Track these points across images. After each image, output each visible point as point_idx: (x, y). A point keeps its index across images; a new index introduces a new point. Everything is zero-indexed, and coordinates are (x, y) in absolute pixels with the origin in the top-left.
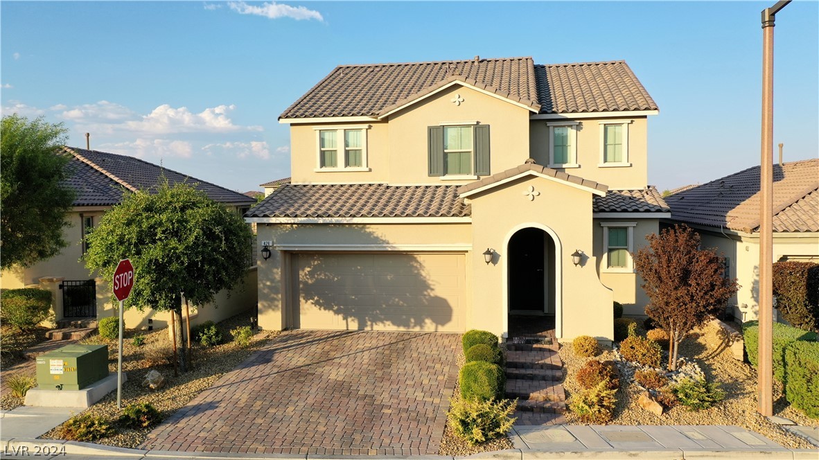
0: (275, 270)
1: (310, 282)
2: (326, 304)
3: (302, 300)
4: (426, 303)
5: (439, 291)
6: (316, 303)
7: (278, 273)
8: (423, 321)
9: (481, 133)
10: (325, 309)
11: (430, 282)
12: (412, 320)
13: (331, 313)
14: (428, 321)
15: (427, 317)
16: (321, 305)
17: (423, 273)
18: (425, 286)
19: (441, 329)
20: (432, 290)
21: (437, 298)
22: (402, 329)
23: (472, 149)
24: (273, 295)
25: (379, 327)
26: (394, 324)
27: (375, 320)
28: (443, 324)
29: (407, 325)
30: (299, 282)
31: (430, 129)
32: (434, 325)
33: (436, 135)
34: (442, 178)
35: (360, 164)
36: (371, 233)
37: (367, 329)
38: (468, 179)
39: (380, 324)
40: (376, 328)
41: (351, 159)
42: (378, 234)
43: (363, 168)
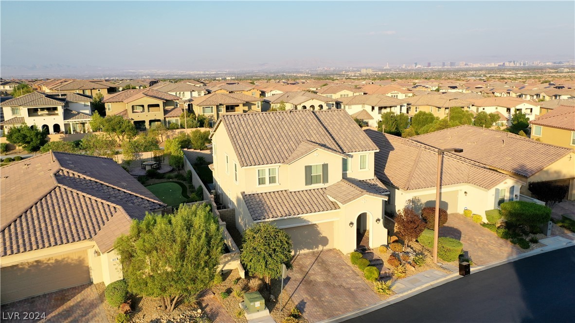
4: (319, 239)
5: (324, 234)
8: (318, 246)
9: (325, 167)
11: (321, 232)
12: (314, 247)
14: (320, 246)
15: (320, 244)
17: (318, 229)
18: (319, 233)
19: (326, 248)
20: (322, 234)
21: (323, 237)
22: (311, 251)
23: (321, 174)
25: (302, 252)
26: (308, 249)
27: (300, 249)
28: (325, 246)
29: (313, 249)
31: (306, 167)
32: (322, 247)
33: (308, 169)
34: (310, 186)
35: (275, 182)
36: (302, 219)
37: (298, 253)
38: (321, 185)
39: (303, 250)
40: (301, 252)
41: (272, 180)
42: (305, 218)
43: (277, 184)
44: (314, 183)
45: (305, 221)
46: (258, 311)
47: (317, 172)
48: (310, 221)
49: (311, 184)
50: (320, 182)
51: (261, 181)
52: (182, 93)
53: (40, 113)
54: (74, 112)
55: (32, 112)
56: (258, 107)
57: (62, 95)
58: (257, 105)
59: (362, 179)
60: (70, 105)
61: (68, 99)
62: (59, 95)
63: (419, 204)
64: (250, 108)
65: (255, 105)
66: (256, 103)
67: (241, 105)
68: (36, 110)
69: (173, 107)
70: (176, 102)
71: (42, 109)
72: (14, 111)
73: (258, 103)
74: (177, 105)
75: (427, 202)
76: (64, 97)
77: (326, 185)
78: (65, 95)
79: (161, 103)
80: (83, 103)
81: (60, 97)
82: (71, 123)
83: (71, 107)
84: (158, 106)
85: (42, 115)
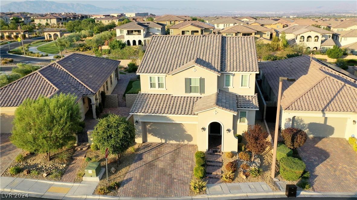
0: (140, 127)
1: (150, 129)
2: (155, 135)
3: (148, 134)
4: (185, 136)
5: (189, 133)
6: (152, 135)
7: (140, 128)
8: (184, 141)
9: (202, 81)
10: (155, 136)
11: (186, 130)
12: (181, 140)
13: (157, 137)
14: (186, 141)
15: (185, 139)
16: (153, 135)
17: (184, 128)
18: (184, 131)
19: (190, 143)
20: (187, 132)
21: (188, 135)
22: (178, 142)
23: (199, 86)
24: (139, 134)
26: (176, 141)
27: (170, 140)
30: (146, 129)
31: (186, 79)
32: (187, 142)
33: (188, 81)
34: (189, 94)
35: (163, 88)
36: (168, 118)
37: (168, 142)
38: (198, 95)
39: (171, 141)
40: (170, 142)
41: (160, 85)
42: (170, 118)
43: (164, 89)
44: (193, 92)
45: (170, 120)
46: (91, 176)
47: (195, 84)
48: (174, 120)
49: (191, 92)
50: (198, 92)
51: (152, 85)
52: (228, 24)
53: (134, 33)
54: (151, 34)
55: (130, 33)
56: (268, 35)
57: (147, 23)
58: (267, 34)
59: (241, 95)
60: (150, 29)
61: (149, 26)
62: (145, 23)
63: (301, 124)
64: (261, 36)
65: (266, 34)
66: (267, 32)
67: (253, 34)
68: (132, 31)
69: (209, 33)
70: (211, 30)
71: (135, 31)
72: (121, 32)
73: (268, 33)
74: (211, 32)
75: (311, 123)
76: (148, 24)
77: (203, 95)
78: (149, 23)
79: (199, 30)
80: (157, 28)
81: (146, 24)
82: (147, 40)
83: (151, 30)
84: (197, 32)
85: (134, 34)
